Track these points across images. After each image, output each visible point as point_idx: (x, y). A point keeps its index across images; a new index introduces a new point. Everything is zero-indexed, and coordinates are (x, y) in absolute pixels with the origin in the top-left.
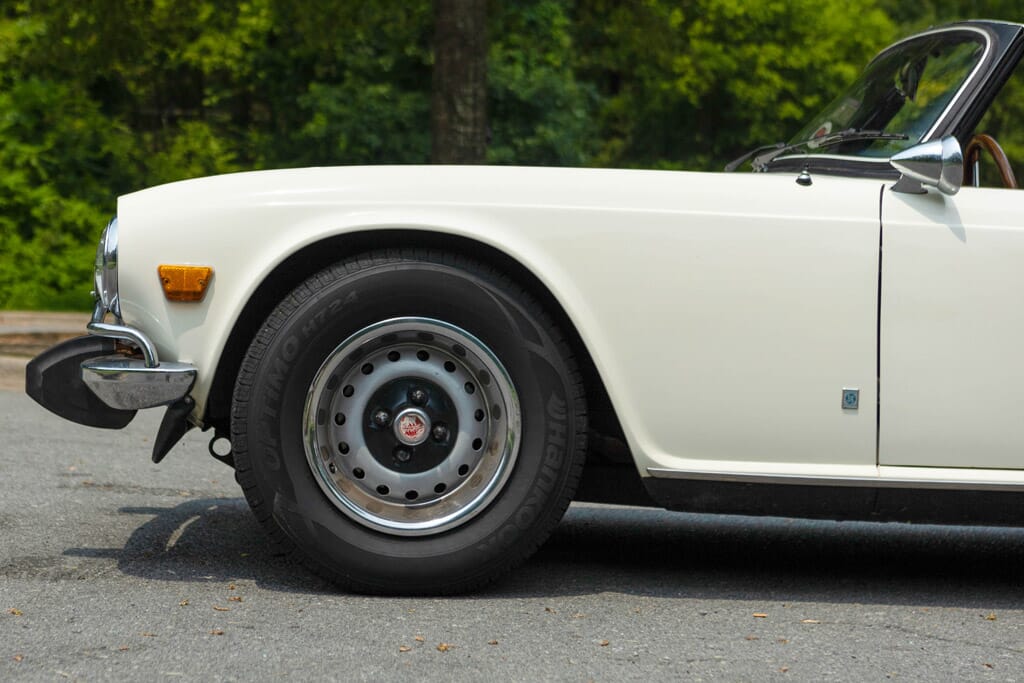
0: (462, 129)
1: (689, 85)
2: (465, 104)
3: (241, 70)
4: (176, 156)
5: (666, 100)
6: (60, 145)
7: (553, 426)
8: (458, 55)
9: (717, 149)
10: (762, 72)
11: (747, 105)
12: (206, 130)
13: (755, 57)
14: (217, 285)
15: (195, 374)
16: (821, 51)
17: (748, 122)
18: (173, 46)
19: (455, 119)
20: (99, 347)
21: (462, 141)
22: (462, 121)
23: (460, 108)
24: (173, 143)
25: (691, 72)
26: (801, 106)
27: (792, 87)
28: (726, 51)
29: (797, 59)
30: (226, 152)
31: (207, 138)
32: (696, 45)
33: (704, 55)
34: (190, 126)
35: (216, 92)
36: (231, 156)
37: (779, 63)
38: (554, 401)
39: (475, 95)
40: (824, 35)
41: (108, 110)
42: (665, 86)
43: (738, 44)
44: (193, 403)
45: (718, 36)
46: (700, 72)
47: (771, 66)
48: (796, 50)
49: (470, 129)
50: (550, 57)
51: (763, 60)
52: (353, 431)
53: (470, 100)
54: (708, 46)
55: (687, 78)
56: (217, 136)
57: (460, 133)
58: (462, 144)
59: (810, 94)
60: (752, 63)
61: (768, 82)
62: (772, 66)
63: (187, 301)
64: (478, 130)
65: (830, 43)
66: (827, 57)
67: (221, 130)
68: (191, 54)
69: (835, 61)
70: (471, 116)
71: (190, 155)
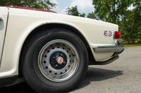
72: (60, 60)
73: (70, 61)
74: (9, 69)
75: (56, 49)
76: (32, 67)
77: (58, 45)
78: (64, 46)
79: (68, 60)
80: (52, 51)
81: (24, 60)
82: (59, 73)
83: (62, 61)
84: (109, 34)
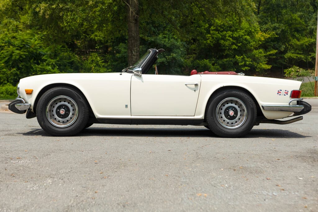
0: (134, 57)
1: (210, 41)
3: (104, 40)
4: (89, 61)
5: (205, 45)
6: (61, 59)
7: (83, 111)
9: (218, 57)
10: (227, 38)
12: (97, 54)
13: (226, 34)
14: (34, 92)
15: (30, 105)
16: (241, 33)
17: (225, 50)
18: (88, 35)
20: (19, 102)
22: (134, 55)
23: (133, 53)
24: (88, 58)
25: (211, 38)
26: (237, 45)
27: (234, 41)
28: (218, 33)
29: (236, 35)
30: (102, 60)
31: (97, 56)
32: (211, 32)
33: (213, 34)
34: (93, 54)
35: (98, 45)
37: (232, 36)
38: (83, 107)
40: (242, 29)
41: (73, 51)
42: (205, 42)
43: (222, 32)
44: (31, 109)
45: (217, 30)
46: (213, 38)
48: (235, 33)
49: (136, 57)
50: (175, 36)
51: (227, 35)
52: (54, 113)
53: (136, 51)
54: (214, 32)
56: (99, 56)
58: (134, 60)
59: (240, 43)
60: (225, 36)
61: (229, 40)
62: (229, 36)
63: (29, 94)
65: (244, 31)
66: (243, 34)
67: (100, 55)
68: (93, 36)
69: (245, 35)
70: (136, 54)
71: (93, 61)
72: (231, 113)
73: (241, 115)
74: (199, 114)
75: (230, 105)
76: (212, 116)
77: (232, 102)
78: (236, 103)
79: (239, 114)
80: (227, 106)
81: (208, 109)
82: (231, 123)
83: (233, 114)
84: (285, 93)
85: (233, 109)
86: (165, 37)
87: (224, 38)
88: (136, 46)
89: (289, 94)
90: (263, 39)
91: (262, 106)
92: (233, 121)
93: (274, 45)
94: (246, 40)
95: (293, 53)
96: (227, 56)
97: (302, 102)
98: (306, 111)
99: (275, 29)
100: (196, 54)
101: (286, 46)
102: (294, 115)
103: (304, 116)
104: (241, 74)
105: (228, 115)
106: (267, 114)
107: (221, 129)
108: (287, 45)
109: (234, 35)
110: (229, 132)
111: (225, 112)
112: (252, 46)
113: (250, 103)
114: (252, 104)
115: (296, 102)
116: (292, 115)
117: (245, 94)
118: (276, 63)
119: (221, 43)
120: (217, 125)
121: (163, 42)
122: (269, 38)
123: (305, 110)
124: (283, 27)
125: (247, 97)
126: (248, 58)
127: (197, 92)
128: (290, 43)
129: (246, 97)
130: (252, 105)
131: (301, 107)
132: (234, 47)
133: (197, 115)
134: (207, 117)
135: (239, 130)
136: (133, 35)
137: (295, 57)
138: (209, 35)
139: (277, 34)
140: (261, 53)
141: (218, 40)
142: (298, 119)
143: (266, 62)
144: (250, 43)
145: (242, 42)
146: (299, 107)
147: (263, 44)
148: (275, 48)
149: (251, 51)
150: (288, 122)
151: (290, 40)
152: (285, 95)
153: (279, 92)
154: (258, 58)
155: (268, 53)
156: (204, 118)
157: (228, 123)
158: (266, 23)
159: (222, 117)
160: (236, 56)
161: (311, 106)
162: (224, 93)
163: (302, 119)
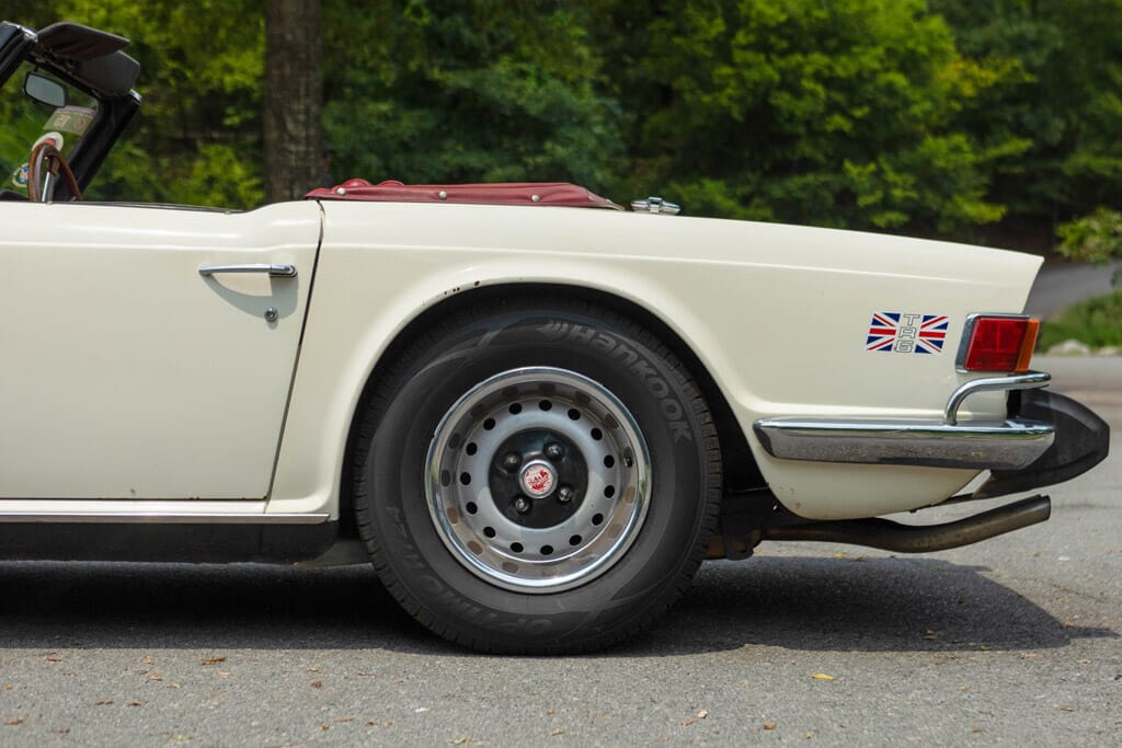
0: (293, 148)
1: (731, 98)
2: (296, 121)
3: (261, 89)
4: (195, 183)
8: (287, 70)
9: (767, 166)
10: (808, 84)
11: (791, 118)
12: (229, 153)
13: (800, 66)
16: (870, 59)
17: (793, 138)
18: (191, 66)
19: (286, 138)
21: (293, 161)
22: (294, 139)
23: (290, 126)
24: (191, 168)
25: (733, 83)
26: (850, 117)
27: (839, 97)
28: (768, 61)
29: (844, 67)
30: (249, 178)
31: (230, 161)
32: (738, 56)
33: (748, 66)
34: (212, 150)
35: (238, 113)
36: (255, 181)
37: (826, 73)
39: (307, 111)
40: (873, 42)
42: (706, 99)
43: (782, 53)
45: (762, 47)
46: (742, 83)
47: (818, 77)
48: (844, 59)
49: (302, 148)
51: (809, 69)
53: (302, 117)
54: (750, 56)
55: (729, 91)
56: (240, 159)
57: (291, 152)
58: (293, 164)
59: (860, 105)
60: (797, 72)
61: (812, 94)
64: (312, 149)
65: (880, 51)
66: (876, 65)
67: (244, 155)
69: (887, 70)
70: (303, 134)
71: (211, 181)
72: (537, 477)
73: (609, 491)
75: (532, 417)
76: (395, 496)
77: (545, 396)
78: (578, 406)
80: (515, 431)
81: (365, 449)
82: (536, 550)
83: (549, 484)
84: (922, 334)
85: (554, 449)
86: (523, 74)
87: (790, 84)
88: (302, 93)
89: (954, 339)
90: (968, 90)
91: (758, 430)
92: (555, 534)
93: (1018, 117)
94: (890, 90)
95: (1099, 154)
96: (806, 165)
97: (1046, 396)
98: (1072, 464)
99: (1019, 45)
100: (669, 152)
101: (1069, 122)
102: (987, 491)
103: (1057, 493)
104: (654, 208)
105: (515, 491)
106: (790, 485)
107: (458, 594)
108: (1074, 118)
109: (840, 72)
110: (514, 617)
111: (493, 474)
112: (914, 119)
113: (672, 409)
114: (685, 418)
115: (1000, 397)
116: (973, 487)
117: (632, 343)
118: (1027, 198)
119: (777, 108)
120: (427, 565)
121: (512, 95)
122: (997, 86)
123: (1065, 457)
124: (1056, 37)
125: (651, 365)
126: (898, 170)
127: (290, 323)
128: (1090, 109)
129: (642, 366)
130: (684, 425)
131: (1036, 433)
132: (838, 121)
133: (283, 496)
134: (360, 503)
135: (588, 603)
136: (289, 37)
137: (1108, 173)
138: (726, 70)
139: (1030, 69)
140: (957, 149)
141: (764, 90)
142: (1015, 516)
143: (980, 194)
144: (907, 103)
145: (871, 102)
146: (1022, 433)
147: (965, 112)
148: (1020, 130)
149: (912, 140)
150: (950, 536)
151: (1087, 98)
152: (919, 349)
153: (880, 331)
154: (944, 172)
155: (992, 152)
156: (335, 517)
157: (517, 548)
158: (982, 22)
159: (472, 508)
160: (848, 165)
161: (1105, 429)
162: (484, 332)
163: (1045, 516)
